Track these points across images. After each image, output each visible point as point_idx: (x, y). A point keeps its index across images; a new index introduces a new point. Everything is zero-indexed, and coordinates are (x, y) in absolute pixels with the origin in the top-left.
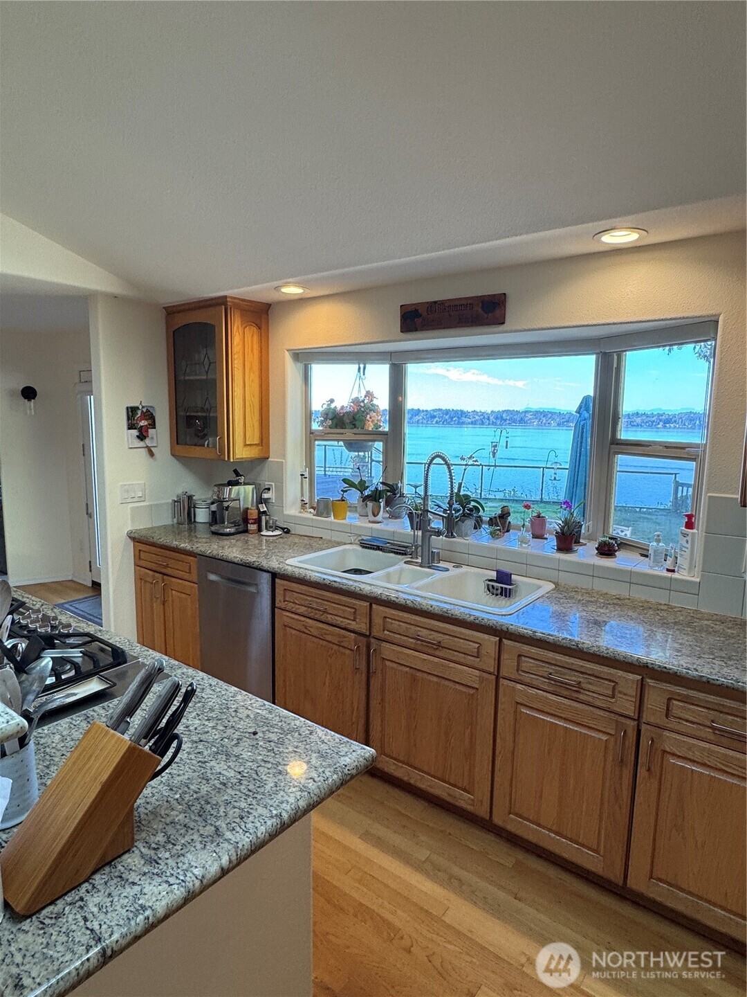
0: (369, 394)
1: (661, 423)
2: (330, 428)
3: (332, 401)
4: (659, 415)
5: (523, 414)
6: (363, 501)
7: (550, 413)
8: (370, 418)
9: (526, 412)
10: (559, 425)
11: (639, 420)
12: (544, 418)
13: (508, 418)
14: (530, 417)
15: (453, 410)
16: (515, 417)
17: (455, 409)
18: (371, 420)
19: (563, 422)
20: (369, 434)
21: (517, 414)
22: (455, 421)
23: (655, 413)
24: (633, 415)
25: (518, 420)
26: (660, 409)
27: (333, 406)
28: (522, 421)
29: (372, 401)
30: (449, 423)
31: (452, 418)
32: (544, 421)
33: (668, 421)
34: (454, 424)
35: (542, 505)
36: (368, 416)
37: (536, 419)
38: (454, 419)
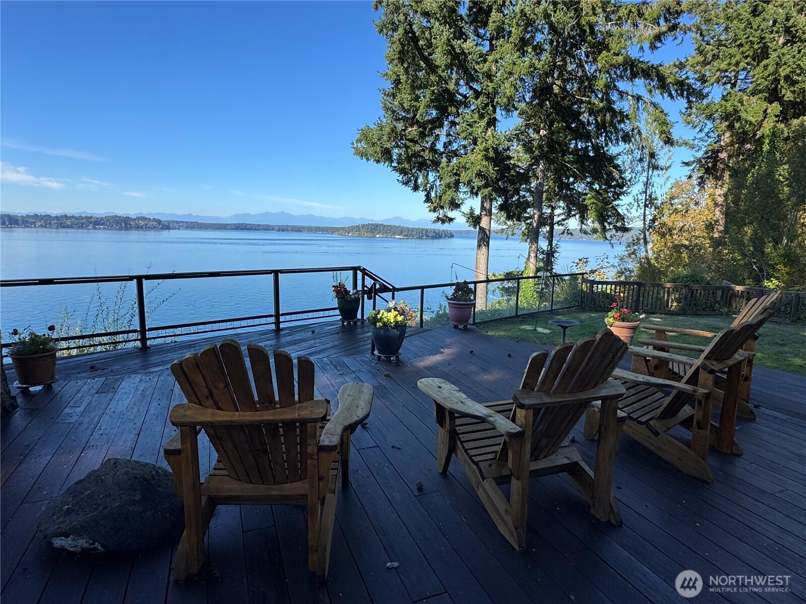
1: (91, 225)
4: (87, 218)
33: (97, 223)
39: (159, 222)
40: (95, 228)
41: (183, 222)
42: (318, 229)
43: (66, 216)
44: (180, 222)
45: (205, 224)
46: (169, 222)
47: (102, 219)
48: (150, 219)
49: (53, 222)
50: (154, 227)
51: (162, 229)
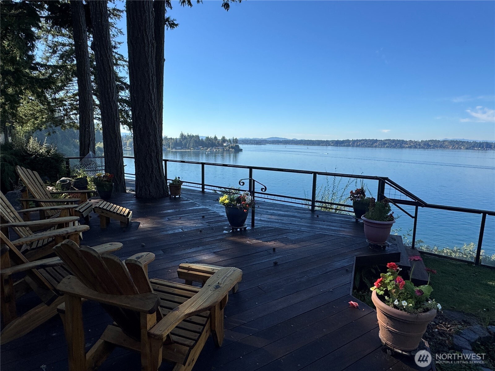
7: (461, 142)
9: (444, 141)
10: (467, 149)
13: (432, 144)
14: (447, 144)
16: (437, 144)
17: (398, 139)
19: (470, 147)
21: (438, 143)
22: (398, 146)
25: (439, 145)
28: (441, 146)
30: (394, 147)
34: (398, 148)
37: (451, 145)
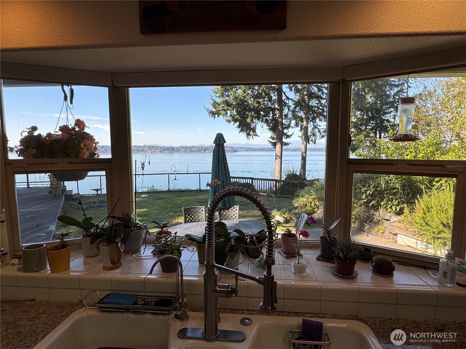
0: (79, 123)
1: (203, 150)
2: (34, 157)
3: (34, 129)
4: (202, 147)
5: (143, 147)
6: (92, 242)
7: (156, 146)
8: (85, 146)
10: (160, 152)
11: (194, 149)
12: (153, 149)
13: (136, 149)
14: (147, 149)
15: (106, 146)
16: (139, 149)
17: (107, 145)
18: (85, 148)
19: (162, 151)
20: (84, 163)
22: (108, 151)
23: (200, 146)
24: (191, 147)
25: (141, 150)
26: (202, 145)
27: (36, 133)
28: (143, 151)
29: (83, 129)
30: (105, 153)
31: (106, 150)
32: (153, 151)
33: (205, 149)
34: (108, 153)
35: (170, 193)
36: (82, 145)
37: (149, 149)
38: (107, 150)
39: (232, 148)
40: (204, 152)
41: (244, 148)
42: (316, 149)
43: (193, 147)
44: (242, 148)
45: (254, 148)
46: (237, 148)
47: (208, 147)
48: (228, 147)
49: (188, 150)
50: (230, 151)
51: (233, 152)
